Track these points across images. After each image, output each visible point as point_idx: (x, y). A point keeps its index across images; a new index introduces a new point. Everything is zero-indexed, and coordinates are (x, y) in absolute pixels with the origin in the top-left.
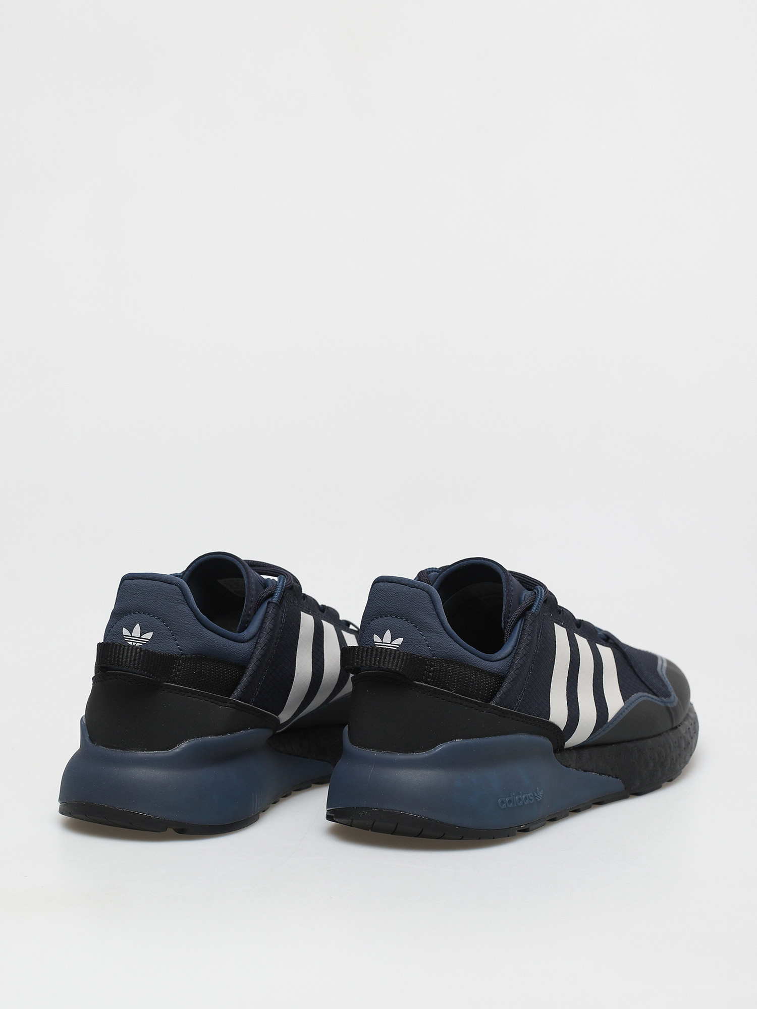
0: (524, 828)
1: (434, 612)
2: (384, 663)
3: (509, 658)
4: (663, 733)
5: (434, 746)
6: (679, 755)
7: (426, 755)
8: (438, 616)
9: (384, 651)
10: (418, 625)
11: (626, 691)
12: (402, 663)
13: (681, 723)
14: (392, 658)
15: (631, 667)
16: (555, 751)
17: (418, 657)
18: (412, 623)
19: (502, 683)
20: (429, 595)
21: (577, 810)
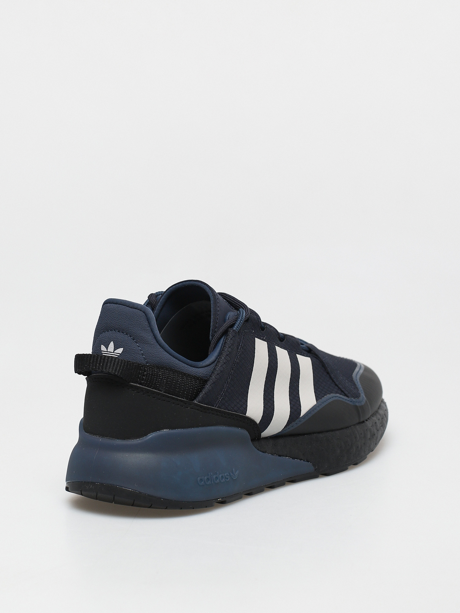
0: (221, 501)
1: (149, 328)
2: (106, 368)
3: (212, 365)
4: (350, 426)
5: (146, 434)
6: (364, 444)
7: (139, 441)
8: (152, 331)
9: (106, 358)
10: (135, 338)
11: (319, 392)
12: (120, 369)
13: (369, 419)
14: (112, 364)
15: (328, 373)
16: (253, 440)
17: (133, 363)
18: (131, 337)
19: (204, 385)
20: (145, 315)
21: (273, 486)
